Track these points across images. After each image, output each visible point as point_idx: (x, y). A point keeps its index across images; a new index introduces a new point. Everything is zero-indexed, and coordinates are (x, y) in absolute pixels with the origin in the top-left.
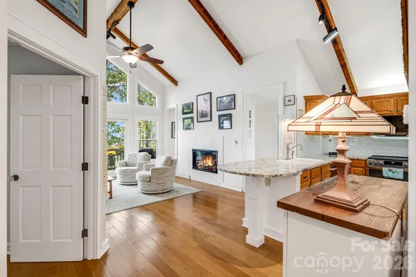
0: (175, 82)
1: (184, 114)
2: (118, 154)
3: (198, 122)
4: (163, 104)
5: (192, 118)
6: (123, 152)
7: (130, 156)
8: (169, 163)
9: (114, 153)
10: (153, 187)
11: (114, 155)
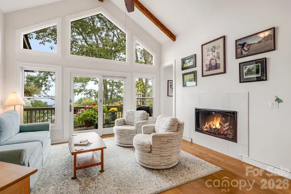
0: (173, 37)
1: (183, 69)
2: (119, 111)
3: (203, 76)
4: (160, 62)
5: (195, 73)
6: (122, 108)
7: (128, 114)
8: (175, 128)
9: (115, 109)
10: (155, 161)
11: (116, 111)
